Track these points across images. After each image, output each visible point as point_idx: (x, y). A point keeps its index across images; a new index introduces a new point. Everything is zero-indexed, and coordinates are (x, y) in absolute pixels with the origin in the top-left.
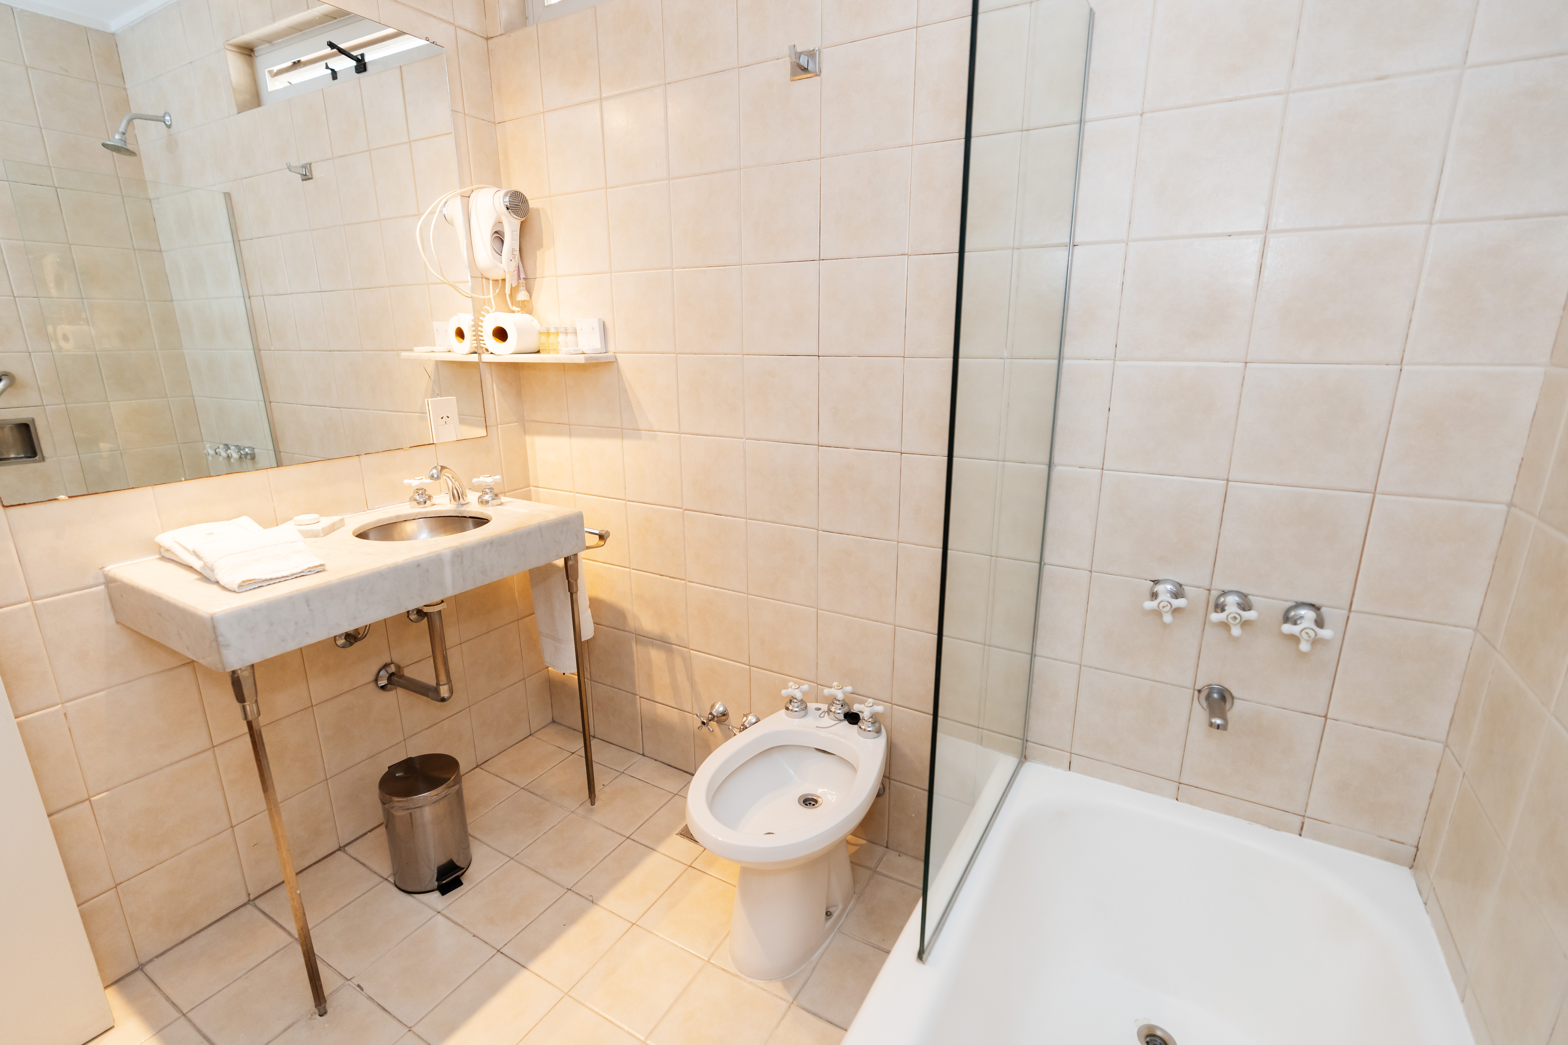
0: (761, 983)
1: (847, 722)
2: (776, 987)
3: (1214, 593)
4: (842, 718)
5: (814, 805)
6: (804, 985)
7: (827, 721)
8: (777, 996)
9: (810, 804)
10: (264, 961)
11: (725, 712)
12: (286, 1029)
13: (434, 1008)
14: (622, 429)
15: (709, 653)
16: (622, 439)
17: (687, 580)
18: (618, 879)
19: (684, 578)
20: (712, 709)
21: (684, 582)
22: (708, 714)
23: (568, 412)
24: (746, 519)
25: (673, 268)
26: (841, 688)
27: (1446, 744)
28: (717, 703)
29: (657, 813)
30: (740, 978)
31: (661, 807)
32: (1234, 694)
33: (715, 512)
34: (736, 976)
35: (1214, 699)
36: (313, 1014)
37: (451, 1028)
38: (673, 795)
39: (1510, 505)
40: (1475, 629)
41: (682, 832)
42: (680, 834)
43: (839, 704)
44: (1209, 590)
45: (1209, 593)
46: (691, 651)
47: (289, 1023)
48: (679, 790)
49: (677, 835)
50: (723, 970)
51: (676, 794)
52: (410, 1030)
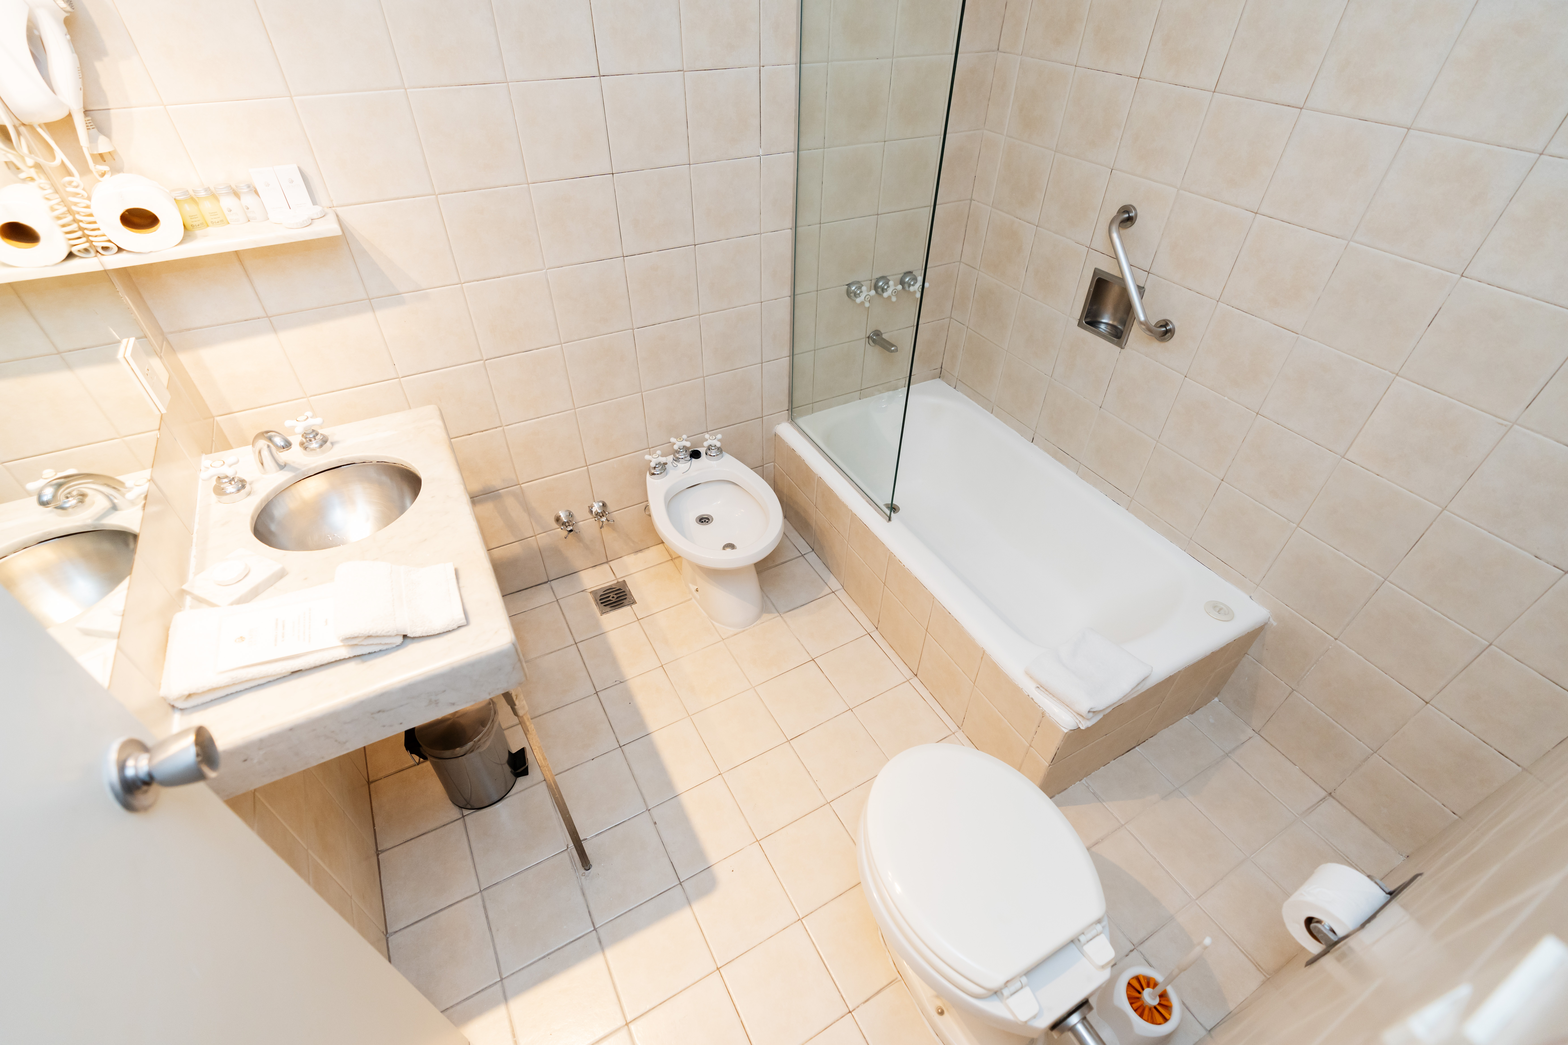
0: (758, 622)
1: (693, 459)
2: (766, 617)
3: (873, 282)
4: (689, 458)
5: (707, 522)
6: (774, 605)
7: (682, 466)
8: (771, 619)
9: (705, 521)
10: (487, 917)
11: (570, 515)
12: (584, 894)
13: (641, 793)
14: (370, 299)
15: (543, 476)
16: (374, 312)
17: (504, 425)
18: (614, 662)
19: (500, 425)
20: (558, 519)
21: (501, 428)
22: (555, 525)
23: (261, 302)
24: (561, 344)
25: (406, 87)
26: (682, 439)
27: (951, 318)
28: (560, 512)
29: (567, 618)
30: (747, 630)
31: (563, 614)
32: (882, 332)
33: (524, 350)
34: (744, 631)
35: (877, 339)
36: (583, 875)
37: (668, 784)
38: (556, 602)
39: (971, 200)
40: (960, 262)
41: (602, 611)
42: (602, 613)
43: (683, 451)
44: (871, 280)
45: (871, 282)
46: (522, 485)
47: (579, 893)
48: (554, 597)
49: (601, 615)
50: (735, 635)
51: (557, 600)
52: (649, 810)
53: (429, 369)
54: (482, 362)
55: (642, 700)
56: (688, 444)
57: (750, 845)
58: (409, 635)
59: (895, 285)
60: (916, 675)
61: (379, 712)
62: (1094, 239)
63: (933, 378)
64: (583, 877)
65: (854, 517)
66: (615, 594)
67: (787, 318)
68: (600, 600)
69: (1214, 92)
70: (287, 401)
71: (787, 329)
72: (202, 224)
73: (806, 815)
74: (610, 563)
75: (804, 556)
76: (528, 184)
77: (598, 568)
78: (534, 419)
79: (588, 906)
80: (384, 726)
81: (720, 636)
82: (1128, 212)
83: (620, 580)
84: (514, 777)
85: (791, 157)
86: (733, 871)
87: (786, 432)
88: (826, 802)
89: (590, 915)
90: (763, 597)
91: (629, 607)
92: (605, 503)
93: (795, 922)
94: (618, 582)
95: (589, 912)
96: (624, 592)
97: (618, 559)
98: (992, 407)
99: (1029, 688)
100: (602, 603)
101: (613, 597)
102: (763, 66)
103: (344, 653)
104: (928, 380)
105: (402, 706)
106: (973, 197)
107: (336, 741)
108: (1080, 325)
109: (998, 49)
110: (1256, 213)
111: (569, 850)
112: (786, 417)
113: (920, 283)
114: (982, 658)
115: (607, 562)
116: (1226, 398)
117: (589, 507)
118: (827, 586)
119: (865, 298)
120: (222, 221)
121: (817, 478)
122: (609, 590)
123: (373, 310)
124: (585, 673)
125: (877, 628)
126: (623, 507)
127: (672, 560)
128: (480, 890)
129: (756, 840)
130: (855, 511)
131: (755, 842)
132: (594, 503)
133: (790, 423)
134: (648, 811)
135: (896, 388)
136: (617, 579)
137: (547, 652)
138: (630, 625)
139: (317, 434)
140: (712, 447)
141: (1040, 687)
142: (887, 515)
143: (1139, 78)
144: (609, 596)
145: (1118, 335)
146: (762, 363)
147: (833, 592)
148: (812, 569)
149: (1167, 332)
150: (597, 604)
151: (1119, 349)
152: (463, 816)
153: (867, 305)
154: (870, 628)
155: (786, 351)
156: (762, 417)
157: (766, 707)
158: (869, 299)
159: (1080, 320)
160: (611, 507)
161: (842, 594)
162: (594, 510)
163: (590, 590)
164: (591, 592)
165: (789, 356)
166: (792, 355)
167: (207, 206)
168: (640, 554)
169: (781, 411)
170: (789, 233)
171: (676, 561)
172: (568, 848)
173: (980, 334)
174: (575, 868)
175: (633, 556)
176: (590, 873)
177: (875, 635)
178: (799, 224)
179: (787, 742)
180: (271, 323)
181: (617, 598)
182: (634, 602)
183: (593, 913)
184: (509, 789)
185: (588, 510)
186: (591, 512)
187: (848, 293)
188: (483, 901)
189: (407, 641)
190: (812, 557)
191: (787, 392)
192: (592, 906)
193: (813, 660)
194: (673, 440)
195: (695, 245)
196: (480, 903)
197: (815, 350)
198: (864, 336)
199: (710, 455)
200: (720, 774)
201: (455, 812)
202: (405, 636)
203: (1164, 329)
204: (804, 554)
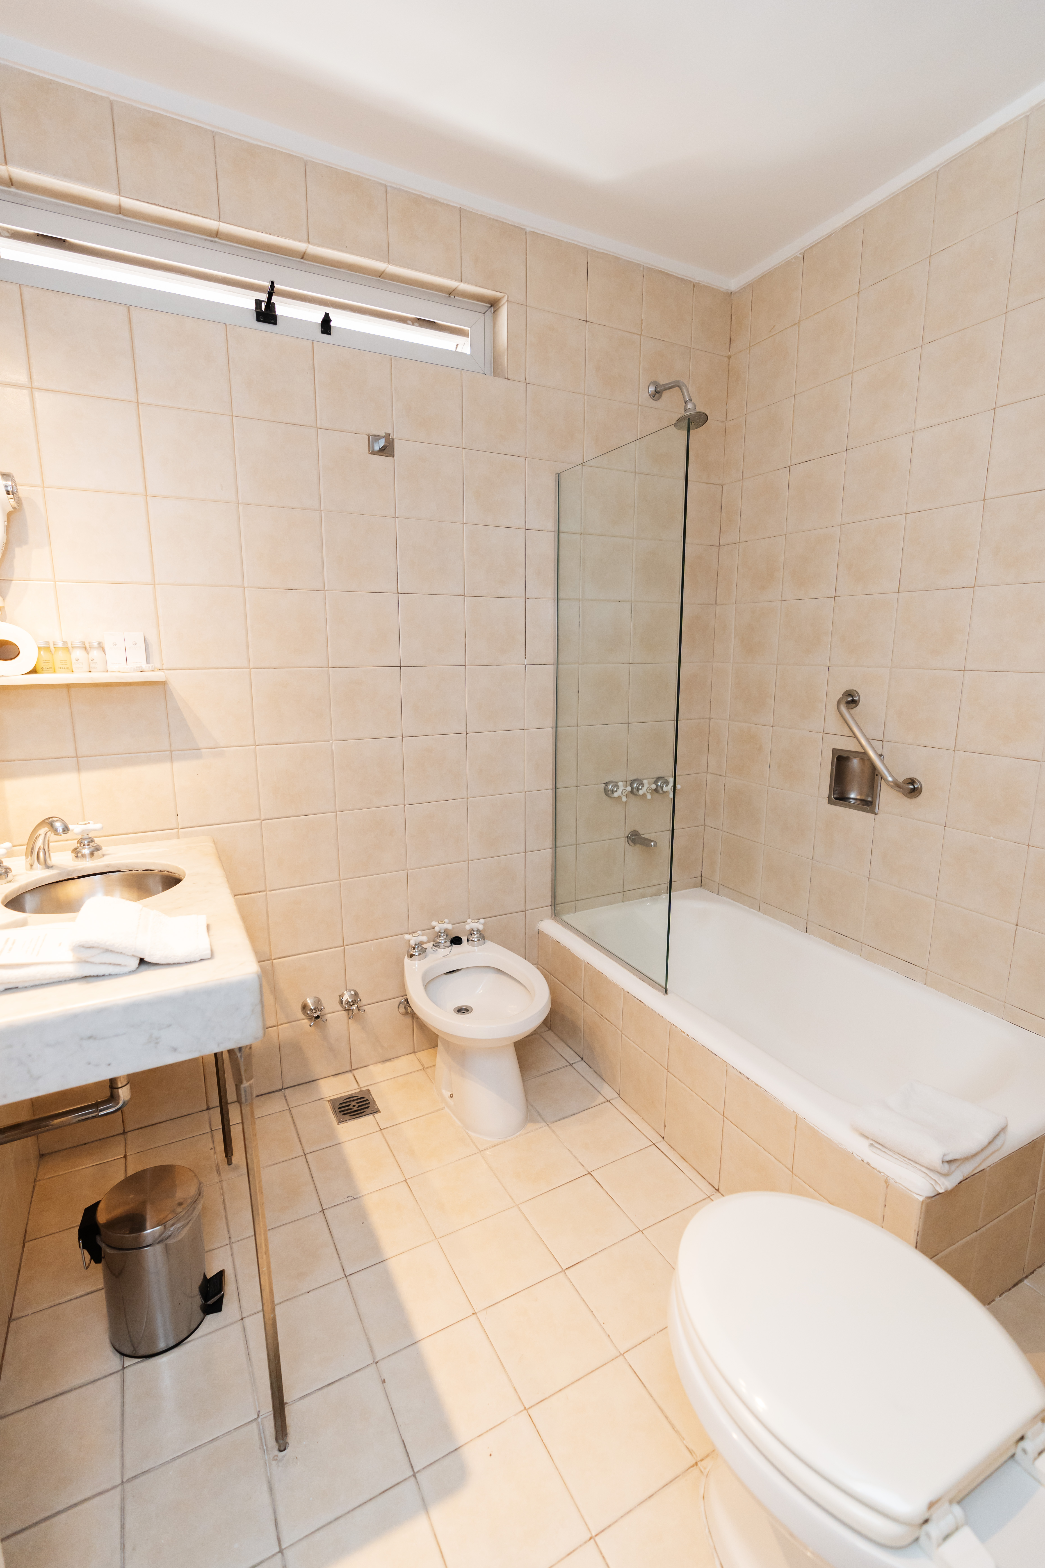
1: (454, 945)
2: (531, 1127)
3: (629, 782)
4: (449, 943)
5: (468, 1011)
6: (541, 1115)
7: (442, 951)
8: (537, 1129)
9: (464, 1011)
10: (123, 1527)
11: (318, 1001)
12: (271, 1489)
13: (368, 1339)
14: (171, 751)
15: (297, 953)
16: (172, 763)
17: (268, 890)
18: (348, 1175)
19: (264, 889)
20: (304, 1007)
21: (265, 893)
22: (301, 1015)
23: (75, 743)
24: (336, 812)
25: (245, 586)
26: (444, 922)
27: (705, 826)
28: (308, 999)
29: (298, 1127)
30: (509, 1140)
31: (294, 1123)
32: (641, 833)
33: (300, 814)
34: (505, 1142)
35: (635, 838)
36: (275, 1458)
37: (404, 1325)
38: (288, 1111)
39: (710, 719)
40: (707, 772)
41: (339, 1120)
42: (340, 1122)
43: (444, 935)
44: (626, 782)
45: (627, 784)
46: (274, 961)
47: (265, 1487)
48: (286, 1105)
49: (338, 1125)
50: (494, 1146)
51: (290, 1109)
52: (377, 1362)
53: (208, 823)
54: (260, 821)
55: (378, 1219)
56: (449, 927)
57: (515, 1415)
58: (146, 959)
59: (649, 784)
60: (718, 1190)
61: (90, 1038)
62: (826, 725)
63: (695, 886)
64: (274, 1463)
65: (627, 996)
66: (357, 1103)
67: (550, 810)
68: (339, 1108)
69: (899, 592)
70: (67, 840)
71: (550, 820)
72: (51, 668)
73: (592, 1372)
74: (354, 1072)
75: (573, 1065)
76: (329, 668)
77: (340, 1077)
78: (299, 886)
79: (275, 1511)
80: (89, 1064)
81: (477, 1147)
82: (852, 696)
83: (363, 1089)
84: (202, 1315)
85: (551, 669)
86: (491, 1455)
87: (551, 928)
88: (619, 1354)
89: (276, 1526)
90: (528, 1110)
91: (371, 1116)
92: (357, 993)
93: (586, 1542)
94: (361, 1091)
95: (276, 1520)
96: (367, 1100)
97: (363, 1068)
98: (758, 904)
99: (861, 1149)
100: (340, 1112)
101: (354, 1106)
102: (528, 598)
103: (71, 970)
104: (690, 888)
105: (117, 1036)
106: (712, 716)
107: (29, 1072)
108: (830, 802)
109: (716, 603)
110: (964, 671)
111: (259, 1420)
112: (549, 913)
113: (671, 784)
114: (796, 1127)
115: (350, 1071)
116: (992, 838)
117: (340, 996)
118: (600, 1095)
119: (622, 793)
120: (68, 668)
121: (584, 965)
122: (350, 1099)
123: (172, 761)
124: (312, 1188)
125: (663, 1138)
126: (376, 1001)
127: (423, 1069)
128: (122, 1482)
129: (523, 1408)
130: (626, 989)
131: (522, 1411)
132: (345, 992)
133: (554, 919)
134: (375, 1364)
135: (658, 894)
136: (360, 1088)
137: (269, 1164)
138: (370, 1135)
139: (92, 841)
140: (474, 931)
141: (877, 1143)
142: (662, 987)
143: (834, 597)
144: (349, 1105)
145: (868, 804)
146: (525, 853)
147: (608, 1101)
148: (582, 1078)
149: (914, 790)
150: (335, 1112)
151: (873, 815)
152: (124, 1368)
153: (624, 799)
154: (656, 1139)
155: (549, 843)
156: (525, 911)
157: (533, 1228)
158: (625, 794)
159: (829, 798)
160: (364, 999)
161: (618, 1103)
162: (344, 999)
163: (328, 1099)
164: (329, 1101)
165: (552, 848)
166: (555, 847)
167: (61, 655)
168: (388, 1064)
169: (544, 905)
170: (550, 732)
171: (429, 1071)
172: (258, 1415)
173: (735, 835)
174: (265, 1448)
175: (380, 1066)
176: (284, 1456)
177: (662, 1145)
178: (559, 724)
179: (561, 1272)
180: (78, 763)
181: (359, 1106)
182: (378, 1111)
183: (282, 1522)
184: (192, 1328)
185: (338, 1000)
186: (341, 1002)
187: (606, 791)
188: (123, 1500)
189: (143, 967)
190: (581, 1066)
191: (549, 885)
192: (281, 1510)
193: (589, 1173)
194: (434, 923)
195: (467, 734)
196: (118, 1502)
197: (576, 845)
198: (623, 835)
199: (472, 940)
200: (474, 1314)
201: (114, 1361)
202: (142, 961)
203: (912, 787)
204: (573, 1064)
